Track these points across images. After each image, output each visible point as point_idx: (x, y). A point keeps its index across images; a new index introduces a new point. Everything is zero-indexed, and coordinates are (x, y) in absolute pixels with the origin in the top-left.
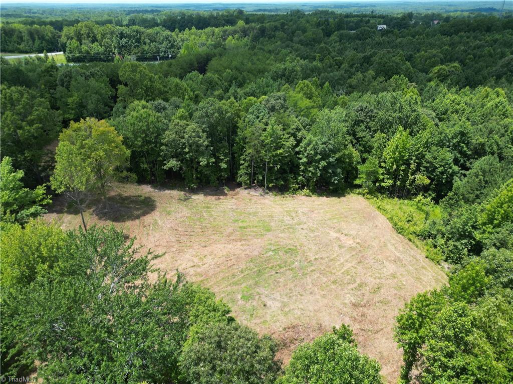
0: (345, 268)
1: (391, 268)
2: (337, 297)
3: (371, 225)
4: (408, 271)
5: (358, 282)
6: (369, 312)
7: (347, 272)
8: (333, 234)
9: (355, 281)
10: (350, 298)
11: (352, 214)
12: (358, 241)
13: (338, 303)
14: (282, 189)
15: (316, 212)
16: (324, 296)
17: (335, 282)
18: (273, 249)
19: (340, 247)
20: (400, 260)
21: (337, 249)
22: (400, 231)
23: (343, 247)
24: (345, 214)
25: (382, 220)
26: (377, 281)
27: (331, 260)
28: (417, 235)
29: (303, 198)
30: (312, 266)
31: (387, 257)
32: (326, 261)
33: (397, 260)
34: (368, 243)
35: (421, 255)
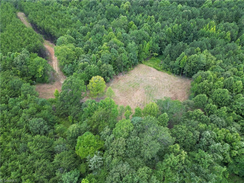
1: (166, 80)
3: (152, 71)
4: (169, 79)
5: (166, 86)
7: (162, 85)
8: (150, 78)
10: (168, 90)
11: (146, 70)
12: (155, 77)
17: (163, 89)
21: (155, 81)
22: (158, 70)
25: (152, 69)
26: (168, 84)
27: (157, 84)
28: (162, 69)
29: (132, 71)
30: (156, 87)
31: (163, 78)
32: (157, 85)
33: (165, 78)
34: (157, 76)
35: (167, 74)
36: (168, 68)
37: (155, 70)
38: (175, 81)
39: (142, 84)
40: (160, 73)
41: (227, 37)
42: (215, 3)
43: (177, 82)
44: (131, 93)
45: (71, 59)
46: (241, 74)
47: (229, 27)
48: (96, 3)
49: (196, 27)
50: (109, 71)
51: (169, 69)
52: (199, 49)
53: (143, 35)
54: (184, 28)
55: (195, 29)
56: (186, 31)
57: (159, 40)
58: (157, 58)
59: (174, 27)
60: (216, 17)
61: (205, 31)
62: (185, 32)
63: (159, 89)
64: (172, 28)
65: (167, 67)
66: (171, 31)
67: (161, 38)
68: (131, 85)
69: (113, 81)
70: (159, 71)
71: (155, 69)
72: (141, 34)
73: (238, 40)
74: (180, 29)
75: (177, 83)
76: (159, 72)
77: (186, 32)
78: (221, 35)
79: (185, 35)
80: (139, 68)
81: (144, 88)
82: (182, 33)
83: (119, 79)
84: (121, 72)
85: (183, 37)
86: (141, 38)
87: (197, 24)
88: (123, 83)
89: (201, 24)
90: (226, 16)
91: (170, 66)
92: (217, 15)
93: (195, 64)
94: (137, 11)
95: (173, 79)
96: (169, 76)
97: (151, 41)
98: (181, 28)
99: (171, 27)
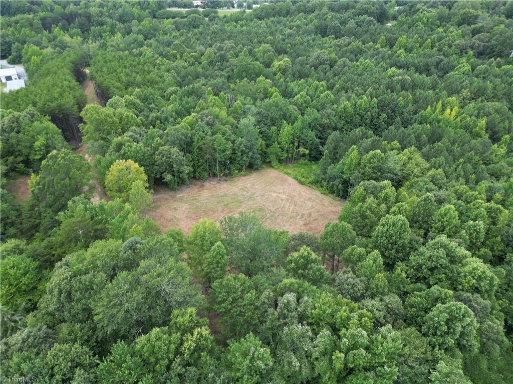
0: (291, 210)
1: (309, 204)
2: (296, 224)
3: (287, 184)
4: (317, 202)
5: (300, 214)
6: (312, 226)
7: (293, 211)
8: (275, 195)
9: (299, 214)
10: (301, 223)
11: (274, 181)
12: (287, 195)
13: (298, 226)
14: (229, 175)
15: (256, 184)
16: (290, 225)
17: (290, 218)
18: (251, 211)
19: (282, 200)
20: (311, 198)
21: (281, 202)
22: (302, 183)
23: (284, 200)
24: (271, 181)
25: (291, 180)
26: (308, 211)
27: (282, 208)
28: (312, 183)
29: (243, 178)
30: (276, 213)
31: (305, 199)
32: (280, 209)
33: (310, 199)
34: (292, 194)
35: (318, 193)
36: (323, 181)
37: (294, 181)
38: (329, 208)
39: (249, 203)
40: (303, 190)
41: (477, 129)
42: (477, 70)
43: (333, 210)
44: (214, 215)
45: (105, 131)
46: (473, 198)
47: (487, 110)
48: (226, 58)
49: (411, 107)
50: (171, 160)
51: (325, 184)
52: (396, 143)
53: (281, 109)
54: (382, 107)
55: (409, 111)
56: (387, 114)
57: (321, 125)
58: (313, 162)
59: (358, 103)
60: (469, 94)
61: (428, 114)
62: (385, 115)
63: (281, 217)
64: (355, 105)
65: (323, 179)
66: (351, 110)
67: (324, 120)
68: (223, 202)
69: (189, 189)
70: (304, 184)
71: (296, 181)
72: (277, 106)
73: (506, 138)
74: (373, 108)
75: (333, 212)
76: (301, 186)
77: (388, 116)
78: (465, 125)
79: (386, 121)
80: (261, 175)
81: (249, 211)
82: (378, 118)
83: (204, 188)
84: (215, 175)
85: (380, 127)
86: (276, 115)
87: (416, 102)
88: (208, 195)
89: (423, 101)
90: (493, 93)
91: (327, 175)
92: (470, 89)
93: (374, 173)
94: (297, 73)
95: (326, 204)
96: (322, 196)
97: (298, 124)
98: (376, 106)
99: (353, 102)
